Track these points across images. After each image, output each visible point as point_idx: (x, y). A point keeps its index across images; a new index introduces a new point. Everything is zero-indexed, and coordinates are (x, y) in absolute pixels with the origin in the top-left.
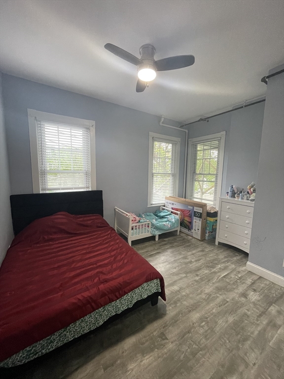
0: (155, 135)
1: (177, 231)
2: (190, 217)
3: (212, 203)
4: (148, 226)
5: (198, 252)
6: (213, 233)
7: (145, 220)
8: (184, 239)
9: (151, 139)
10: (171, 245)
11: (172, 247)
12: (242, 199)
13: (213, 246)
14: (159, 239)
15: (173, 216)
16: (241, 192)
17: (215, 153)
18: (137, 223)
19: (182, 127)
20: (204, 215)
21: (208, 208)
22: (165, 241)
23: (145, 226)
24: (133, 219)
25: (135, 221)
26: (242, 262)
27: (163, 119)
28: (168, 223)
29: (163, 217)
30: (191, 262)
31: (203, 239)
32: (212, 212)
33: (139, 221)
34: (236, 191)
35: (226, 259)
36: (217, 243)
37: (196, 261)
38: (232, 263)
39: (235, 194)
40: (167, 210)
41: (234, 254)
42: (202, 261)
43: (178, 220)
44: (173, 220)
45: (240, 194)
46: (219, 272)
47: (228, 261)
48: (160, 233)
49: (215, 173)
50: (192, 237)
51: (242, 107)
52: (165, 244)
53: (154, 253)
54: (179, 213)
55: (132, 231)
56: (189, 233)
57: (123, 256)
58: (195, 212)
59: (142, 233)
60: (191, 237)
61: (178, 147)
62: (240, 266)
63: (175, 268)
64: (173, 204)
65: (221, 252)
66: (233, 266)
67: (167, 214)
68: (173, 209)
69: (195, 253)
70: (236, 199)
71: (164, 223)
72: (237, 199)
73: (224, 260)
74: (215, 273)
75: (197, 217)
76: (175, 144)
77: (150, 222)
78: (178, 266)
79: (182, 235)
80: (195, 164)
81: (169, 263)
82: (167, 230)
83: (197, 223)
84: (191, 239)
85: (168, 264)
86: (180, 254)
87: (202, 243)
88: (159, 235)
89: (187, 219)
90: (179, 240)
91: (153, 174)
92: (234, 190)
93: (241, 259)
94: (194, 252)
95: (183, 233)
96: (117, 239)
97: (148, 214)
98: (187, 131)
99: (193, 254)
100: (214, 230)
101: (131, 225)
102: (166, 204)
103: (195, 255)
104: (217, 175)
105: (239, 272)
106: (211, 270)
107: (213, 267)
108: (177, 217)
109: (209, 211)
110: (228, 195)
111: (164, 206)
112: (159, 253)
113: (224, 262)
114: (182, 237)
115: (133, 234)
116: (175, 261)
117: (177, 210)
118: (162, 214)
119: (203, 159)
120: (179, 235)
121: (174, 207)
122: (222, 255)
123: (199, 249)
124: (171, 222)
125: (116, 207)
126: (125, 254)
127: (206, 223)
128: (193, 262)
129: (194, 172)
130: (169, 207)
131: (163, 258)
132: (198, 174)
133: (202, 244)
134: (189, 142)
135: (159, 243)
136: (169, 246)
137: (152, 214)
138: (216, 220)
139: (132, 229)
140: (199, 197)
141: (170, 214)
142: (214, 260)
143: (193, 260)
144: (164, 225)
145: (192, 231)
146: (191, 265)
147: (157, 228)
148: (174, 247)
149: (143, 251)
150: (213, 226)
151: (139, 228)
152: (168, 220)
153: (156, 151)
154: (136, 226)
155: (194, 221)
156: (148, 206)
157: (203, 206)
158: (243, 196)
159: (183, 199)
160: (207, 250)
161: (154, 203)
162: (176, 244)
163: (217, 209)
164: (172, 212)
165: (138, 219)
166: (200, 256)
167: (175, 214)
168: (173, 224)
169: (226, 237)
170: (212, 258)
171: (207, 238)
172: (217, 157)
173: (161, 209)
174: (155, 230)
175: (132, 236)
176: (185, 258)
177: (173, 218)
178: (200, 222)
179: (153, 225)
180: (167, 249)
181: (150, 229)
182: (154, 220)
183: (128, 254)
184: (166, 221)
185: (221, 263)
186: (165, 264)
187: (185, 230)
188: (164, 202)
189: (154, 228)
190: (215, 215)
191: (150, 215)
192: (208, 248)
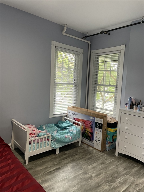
0: (58, 44)
1: (78, 142)
2: (92, 127)
3: (112, 113)
4: (48, 140)
5: (99, 165)
6: (113, 143)
7: (45, 133)
8: (85, 151)
9: (53, 48)
10: (72, 159)
11: (73, 161)
12: (140, 110)
13: (113, 157)
14: (60, 152)
15: (75, 126)
16: (139, 104)
17: (115, 65)
18: (36, 136)
19: (85, 38)
20: (105, 126)
21: (109, 119)
22: (66, 154)
23: (45, 140)
24: (31, 132)
25: (34, 134)
26: (140, 173)
27: (65, 29)
28: (69, 134)
29: (65, 128)
30: (91, 178)
31: (103, 150)
32: (112, 123)
33: (38, 134)
34: (134, 103)
35: (125, 172)
36: (117, 154)
37: (96, 176)
38: (131, 176)
39: (133, 105)
40: (69, 120)
41: (133, 165)
42: (102, 176)
43: (79, 131)
44: (75, 132)
45: (138, 106)
46: (119, 187)
47: (127, 174)
48: (61, 146)
49: (115, 84)
50: (94, 148)
51: (140, 23)
52: (66, 158)
53: (53, 169)
54: (81, 123)
55: (30, 146)
56: (90, 143)
57: (13, 181)
58: (96, 123)
59: (41, 147)
60: (92, 148)
61: (81, 57)
62: (138, 178)
63: (75, 186)
64: (75, 114)
65: (120, 164)
66: (132, 179)
67: (69, 125)
68: (75, 119)
69: (96, 167)
70: (134, 111)
71: (65, 135)
72: (136, 111)
73: (123, 173)
74: (115, 188)
75: (98, 128)
76: (78, 54)
77: (50, 135)
78: (78, 184)
79: (84, 146)
80: (97, 75)
81: (69, 181)
82: (68, 142)
83: (98, 134)
84: (92, 151)
85: (67, 182)
86: (81, 168)
87: (103, 154)
88: (60, 148)
89: (88, 130)
90: (81, 152)
91: (55, 84)
92: (132, 102)
93: (139, 170)
94: (95, 165)
95: (85, 143)
96: (9, 159)
97: (49, 125)
98: (89, 43)
99: (93, 168)
100: (114, 141)
101: (29, 139)
102: (68, 114)
103: (96, 168)
104: (116, 86)
105: (137, 185)
106: (111, 185)
107: (113, 182)
108: (79, 128)
109: (109, 122)
110: (127, 106)
111: (67, 116)
112: (58, 169)
113: (123, 175)
114: (83, 148)
115: (30, 149)
116: (75, 177)
117: (79, 120)
118: (64, 125)
119: (104, 70)
120: (81, 146)
121: (76, 117)
122: (121, 166)
123: (100, 162)
124: (72, 133)
125: (13, 119)
126: (16, 177)
127: (107, 133)
128: (94, 177)
129: (96, 83)
130: (71, 118)
131: (63, 175)
132: (100, 85)
133: (102, 156)
134: (92, 54)
135: (60, 156)
136: (70, 160)
137: (53, 125)
138: (116, 131)
139: (30, 143)
140: (100, 107)
141: (72, 125)
142: (114, 173)
143: (93, 175)
144: (66, 137)
145: (94, 142)
146: (91, 181)
147: (57, 141)
148: (74, 160)
149: (41, 168)
150: (113, 136)
151: (38, 142)
152: (70, 131)
153: (59, 60)
154: (34, 141)
155: (95, 131)
156: (50, 117)
157: (104, 117)
158: (141, 108)
159: (85, 110)
160: (107, 162)
161: (56, 113)
162: (77, 157)
163: (117, 120)
164: (74, 123)
165: (37, 131)
166: (101, 170)
167: (77, 124)
168: (75, 136)
169: (125, 148)
170: (112, 171)
171: (107, 149)
172: (117, 69)
173: (63, 120)
174: (55, 143)
175: (30, 152)
176: (85, 173)
177: (75, 129)
178: (101, 133)
179: (53, 138)
180: (67, 163)
181: (50, 142)
182: (55, 132)
183: (19, 179)
184: (68, 133)
185: (121, 176)
186: (65, 182)
187: (87, 141)
188: (66, 112)
189: (55, 141)
190: (115, 125)
191: (51, 127)
192: (109, 160)
